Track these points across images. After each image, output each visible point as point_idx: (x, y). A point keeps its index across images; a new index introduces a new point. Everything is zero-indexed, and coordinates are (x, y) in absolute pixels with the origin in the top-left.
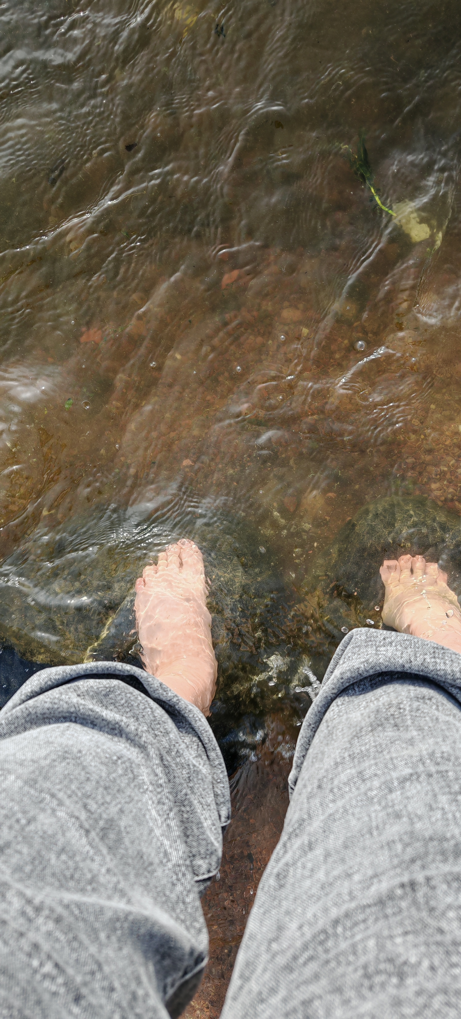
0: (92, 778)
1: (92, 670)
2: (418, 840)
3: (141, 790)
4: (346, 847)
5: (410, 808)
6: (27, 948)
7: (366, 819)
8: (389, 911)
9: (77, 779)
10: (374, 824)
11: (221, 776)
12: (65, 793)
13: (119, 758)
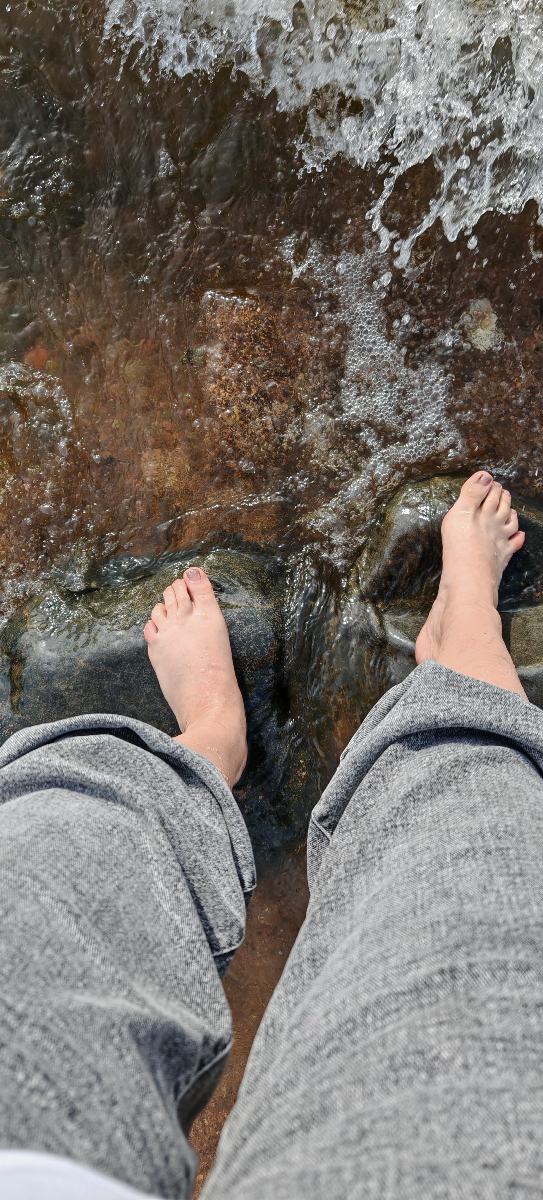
0: (82, 853)
2: (466, 923)
3: (145, 861)
6: (9, 1060)
8: (425, 1001)
9: (64, 856)
11: (241, 835)
12: (50, 873)
13: (114, 827)
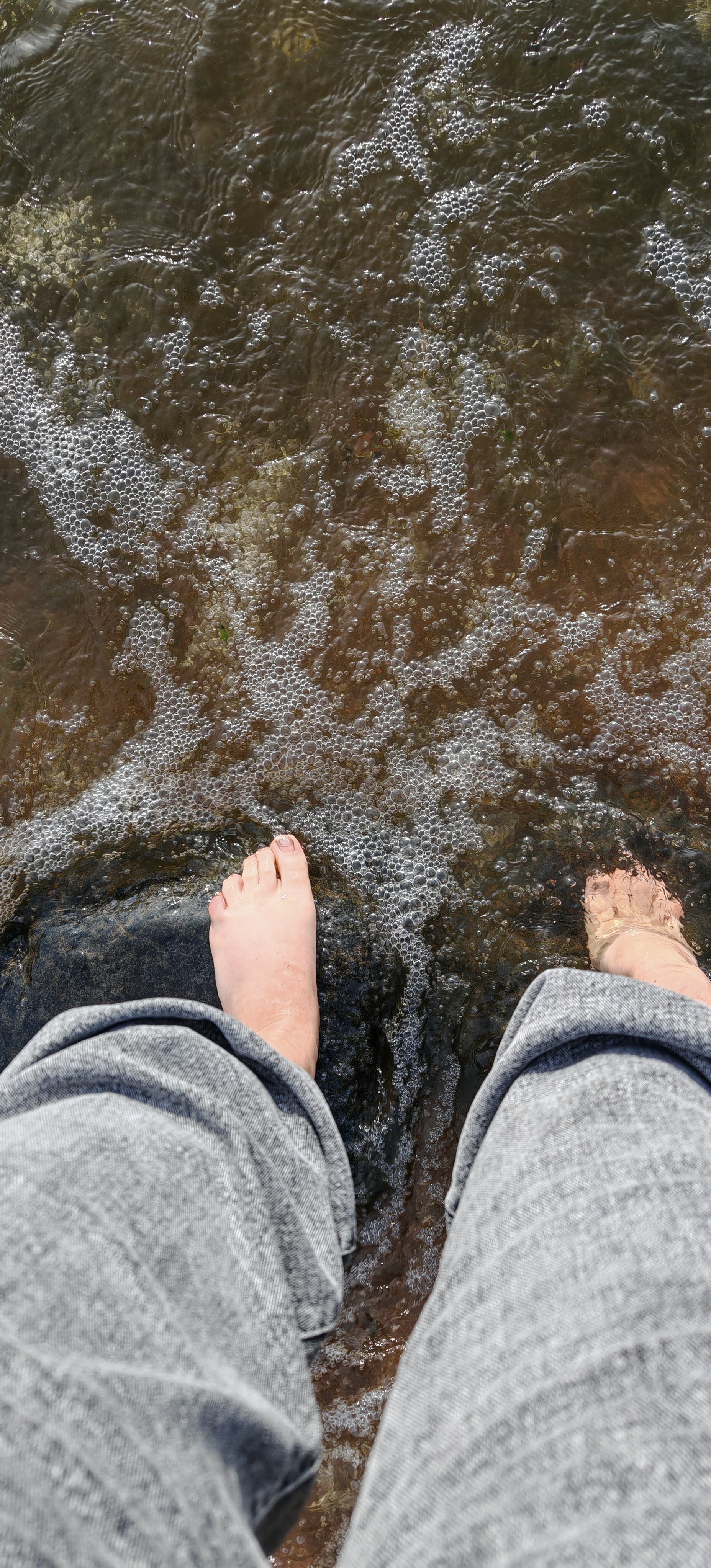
4: (537, 1297)
5: (635, 1238)
6: (43, 1448)
7: (568, 1255)
10: (580, 1262)
11: (343, 1178)
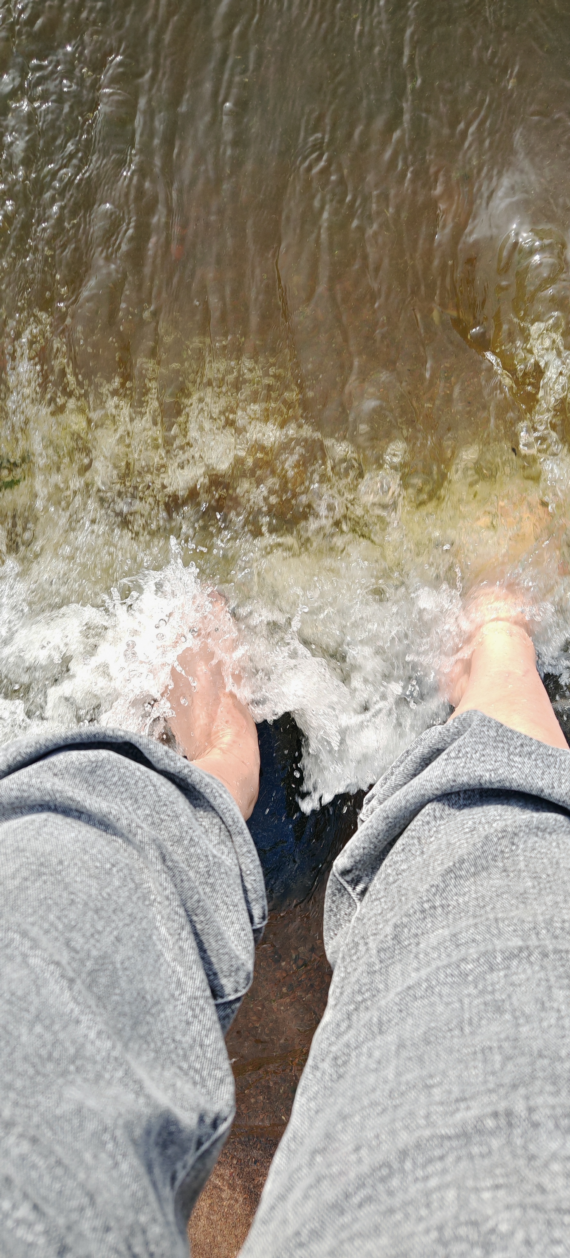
0: (77, 900)
1: (74, 739)
3: (147, 903)
9: (56, 904)
11: (251, 866)
13: (113, 865)
